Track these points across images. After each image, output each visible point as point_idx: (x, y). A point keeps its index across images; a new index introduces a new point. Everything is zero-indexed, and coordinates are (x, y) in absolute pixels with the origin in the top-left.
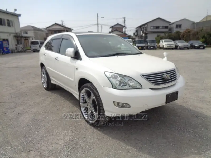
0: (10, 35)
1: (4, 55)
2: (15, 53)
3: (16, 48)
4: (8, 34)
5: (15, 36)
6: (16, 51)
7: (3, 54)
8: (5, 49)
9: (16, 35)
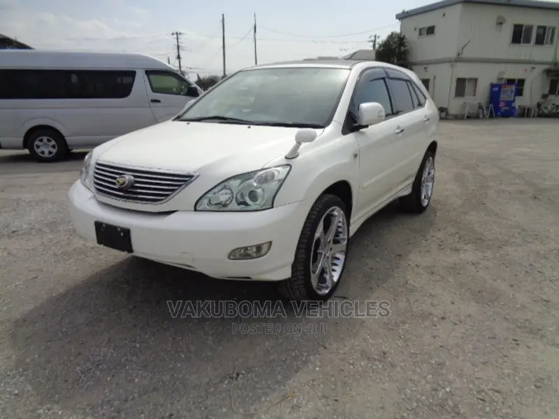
0: (534, 68)
1: (495, 121)
2: (528, 116)
3: (539, 105)
4: (529, 67)
5: (548, 72)
6: (534, 111)
7: (491, 117)
8: (502, 104)
9: (552, 68)
